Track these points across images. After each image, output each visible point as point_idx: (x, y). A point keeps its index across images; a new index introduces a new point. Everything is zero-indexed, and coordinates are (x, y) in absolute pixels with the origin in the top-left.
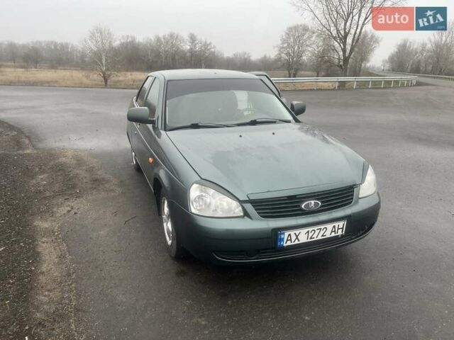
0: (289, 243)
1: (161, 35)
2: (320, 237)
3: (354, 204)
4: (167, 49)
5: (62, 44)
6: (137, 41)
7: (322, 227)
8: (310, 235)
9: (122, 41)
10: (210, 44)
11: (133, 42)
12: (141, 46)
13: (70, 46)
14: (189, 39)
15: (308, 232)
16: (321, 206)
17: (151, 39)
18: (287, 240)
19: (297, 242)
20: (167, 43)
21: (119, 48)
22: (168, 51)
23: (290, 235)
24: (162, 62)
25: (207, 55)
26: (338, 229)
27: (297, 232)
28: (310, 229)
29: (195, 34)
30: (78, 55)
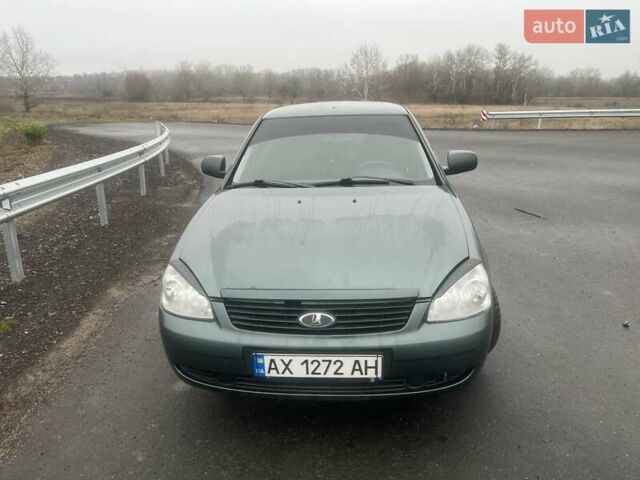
0: (273, 374)
1: (454, 51)
2: (330, 375)
3: (409, 330)
4: (460, 70)
5: (326, 71)
6: (420, 61)
7: (333, 359)
8: (312, 368)
9: (400, 63)
10: (530, 58)
11: (414, 62)
12: (425, 69)
13: (336, 74)
14: (496, 53)
15: (306, 362)
16: (336, 325)
17: (439, 59)
18: (270, 369)
19: (287, 374)
20: (461, 61)
21: (395, 72)
22: (461, 73)
23: (272, 361)
24: (451, 88)
25: (523, 75)
26: (367, 368)
27: (286, 359)
28: (310, 358)
29: (506, 46)
30: (345, 84)
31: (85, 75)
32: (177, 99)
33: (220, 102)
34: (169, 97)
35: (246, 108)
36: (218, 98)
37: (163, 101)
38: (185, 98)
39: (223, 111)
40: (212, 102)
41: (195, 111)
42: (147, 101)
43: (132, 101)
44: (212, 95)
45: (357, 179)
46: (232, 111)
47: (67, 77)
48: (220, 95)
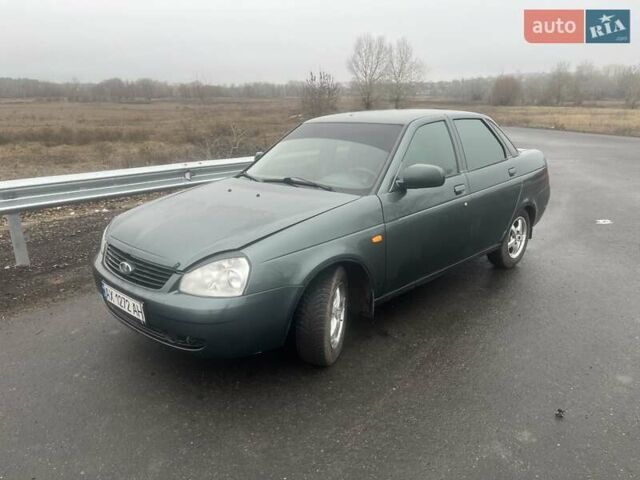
3: (162, 292)
8: (119, 301)
15: (117, 296)
26: (139, 312)
31: (463, 81)
32: (543, 103)
33: (595, 106)
34: (536, 101)
35: (618, 114)
36: (592, 102)
37: (528, 104)
38: (555, 101)
39: (589, 116)
40: (583, 106)
41: (556, 116)
42: (512, 105)
43: (496, 105)
44: (588, 99)
45: (296, 180)
46: (599, 117)
47: (447, 83)
48: (598, 99)
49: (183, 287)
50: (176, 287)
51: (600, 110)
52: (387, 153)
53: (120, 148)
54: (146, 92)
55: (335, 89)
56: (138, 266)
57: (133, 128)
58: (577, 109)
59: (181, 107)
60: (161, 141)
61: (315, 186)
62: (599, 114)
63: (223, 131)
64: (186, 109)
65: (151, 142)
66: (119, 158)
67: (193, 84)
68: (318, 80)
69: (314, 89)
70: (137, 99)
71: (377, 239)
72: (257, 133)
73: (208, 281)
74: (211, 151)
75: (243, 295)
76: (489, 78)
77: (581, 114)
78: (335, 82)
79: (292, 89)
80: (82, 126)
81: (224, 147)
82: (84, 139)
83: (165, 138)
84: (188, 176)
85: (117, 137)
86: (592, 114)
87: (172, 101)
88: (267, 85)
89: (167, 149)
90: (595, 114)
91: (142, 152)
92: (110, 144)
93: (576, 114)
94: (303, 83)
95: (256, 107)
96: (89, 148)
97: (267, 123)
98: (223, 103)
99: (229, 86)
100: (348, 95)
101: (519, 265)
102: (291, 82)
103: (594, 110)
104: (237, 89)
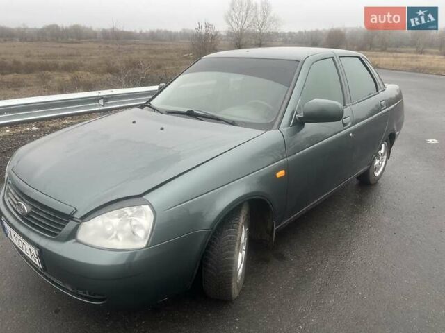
31: (305, 32)
33: (396, 51)
34: (355, 47)
35: (412, 57)
36: (395, 49)
39: (392, 59)
40: (389, 51)
44: (390, 47)
45: (198, 112)
46: (399, 59)
47: (294, 33)
48: (398, 47)
49: (81, 236)
50: (72, 235)
51: (399, 55)
52: (287, 88)
53: (57, 77)
54: (77, 35)
55: (216, 35)
56: (34, 208)
57: (67, 61)
58: (383, 53)
59: (103, 46)
60: (87, 71)
61: (218, 120)
62: (400, 57)
63: (135, 65)
64: (107, 48)
65: (80, 72)
66: (56, 84)
67: (111, 29)
68: (203, 28)
69: (200, 35)
70: (70, 39)
71: (281, 174)
72: (159, 67)
73: (109, 229)
74: (125, 79)
75: (147, 246)
76: (324, 30)
77: (387, 57)
78: (215, 30)
79: (185, 35)
80: (29, 60)
81: (135, 77)
82: (30, 69)
83: (92, 69)
84: (101, 102)
85: (54, 68)
86: (394, 57)
87: (97, 42)
88: (166, 32)
89: (93, 77)
90: (396, 57)
91: (73, 79)
92: (49, 73)
93: (383, 57)
94: (192, 31)
95: (159, 48)
96: (33, 76)
97: (166, 59)
98: (135, 44)
99: (138, 31)
100: (225, 40)
101: (380, 181)
102: (184, 30)
103: (395, 54)
104: (144, 35)
